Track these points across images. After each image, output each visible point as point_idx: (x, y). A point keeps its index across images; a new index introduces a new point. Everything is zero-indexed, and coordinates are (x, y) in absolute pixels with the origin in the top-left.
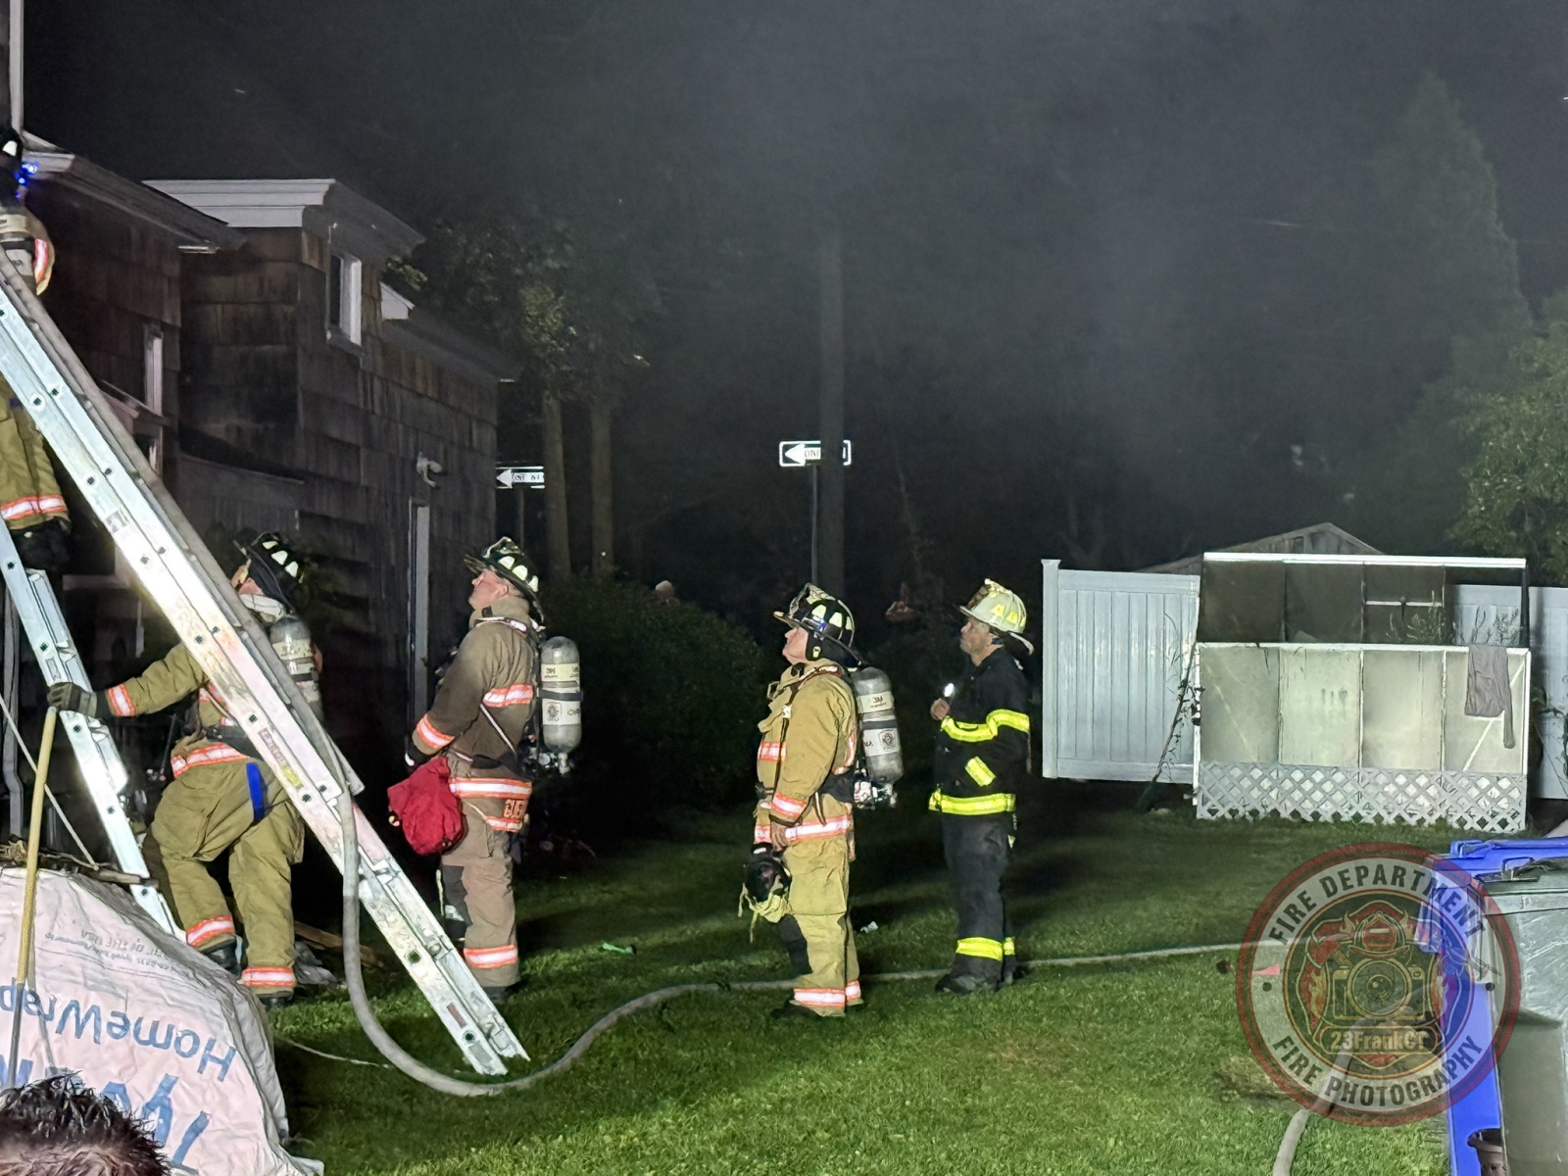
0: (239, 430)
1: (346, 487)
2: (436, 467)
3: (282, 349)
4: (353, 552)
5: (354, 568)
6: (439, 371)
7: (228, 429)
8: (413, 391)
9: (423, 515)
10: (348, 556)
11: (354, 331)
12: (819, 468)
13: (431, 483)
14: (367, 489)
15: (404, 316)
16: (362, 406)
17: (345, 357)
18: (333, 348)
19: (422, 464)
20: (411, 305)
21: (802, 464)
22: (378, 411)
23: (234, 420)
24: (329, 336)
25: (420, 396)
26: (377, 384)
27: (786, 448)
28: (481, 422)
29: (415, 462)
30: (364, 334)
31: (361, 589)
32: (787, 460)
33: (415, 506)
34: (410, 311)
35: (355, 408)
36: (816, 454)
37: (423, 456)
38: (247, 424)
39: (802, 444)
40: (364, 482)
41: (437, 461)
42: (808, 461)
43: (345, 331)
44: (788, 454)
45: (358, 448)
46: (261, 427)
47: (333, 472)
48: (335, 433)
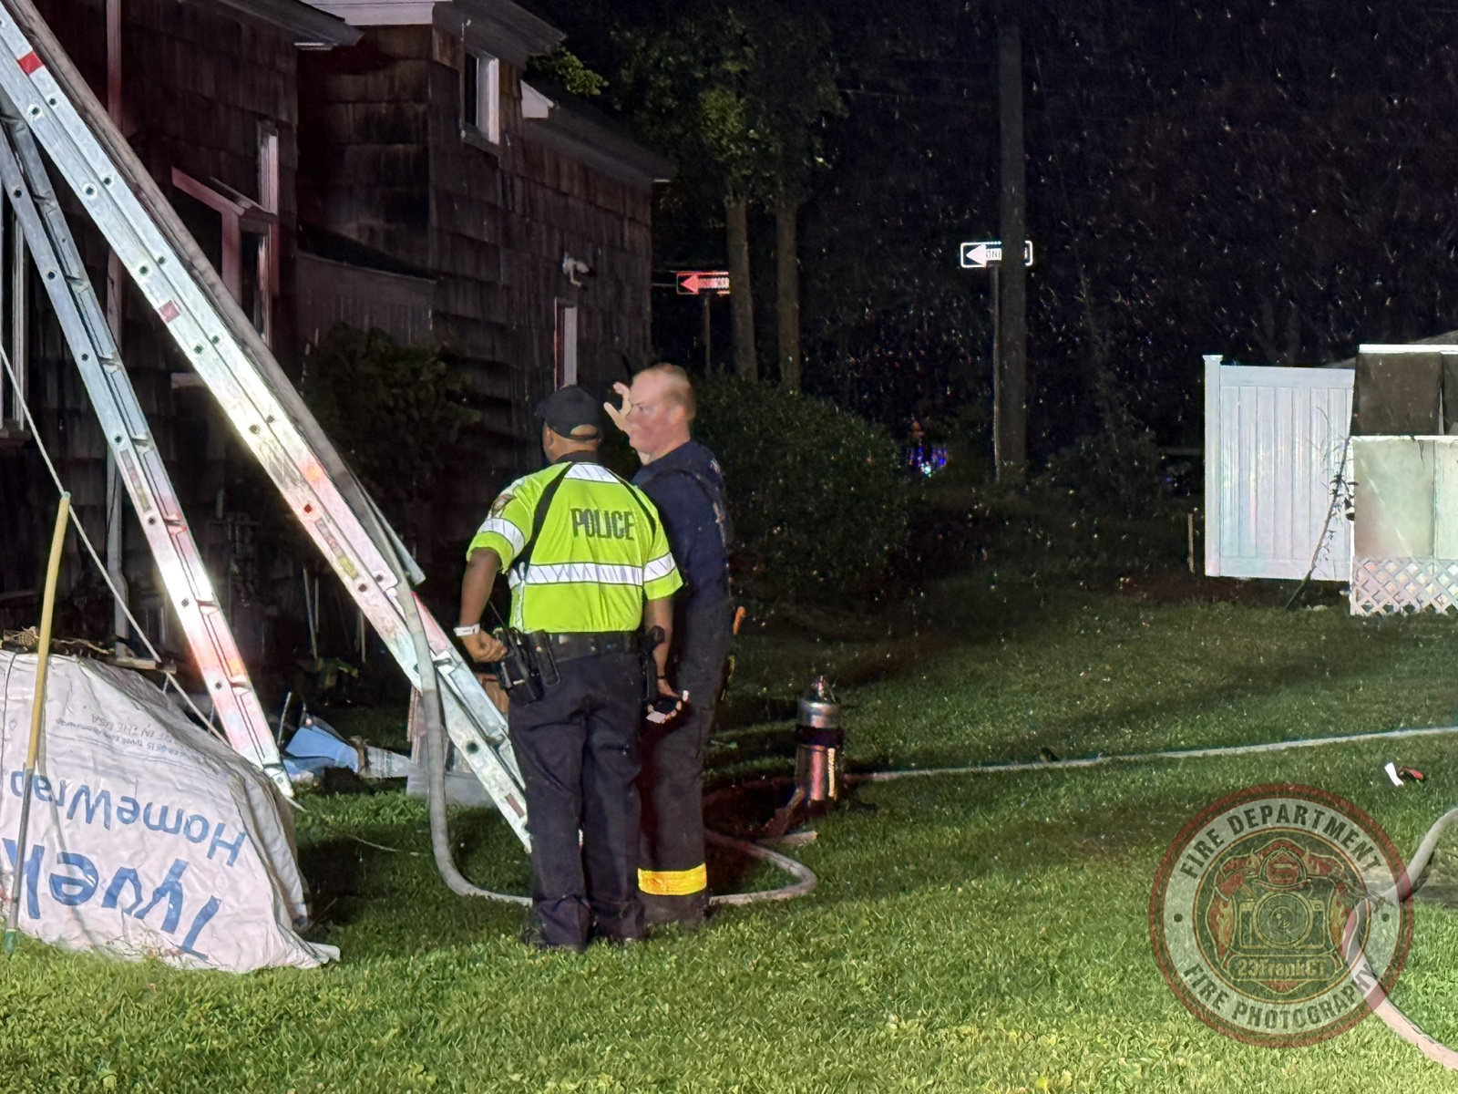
0: (372, 229)
1: (486, 287)
2: (582, 268)
3: (412, 148)
4: (493, 351)
5: (492, 368)
6: (585, 170)
7: (360, 229)
8: (557, 191)
9: (571, 315)
10: (488, 357)
11: (492, 130)
12: (1000, 269)
13: (579, 284)
14: (508, 288)
15: (544, 114)
16: (500, 203)
17: (482, 155)
18: (468, 146)
19: (568, 264)
20: (551, 104)
21: (983, 265)
22: (518, 209)
23: (367, 221)
24: (463, 134)
25: (566, 195)
26: (518, 184)
27: (968, 249)
28: (632, 219)
29: (562, 262)
30: (503, 133)
31: (503, 390)
32: (968, 261)
33: (561, 308)
34: (551, 110)
35: (493, 208)
36: (997, 255)
37: (571, 256)
38: (379, 224)
39: (983, 245)
40: (503, 280)
41: (586, 262)
42: (989, 262)
43: (483, 130)
44: (969, 255)
45: (496, 247)
46: (393, 227)
47: (469, 271)
48: (470, 232)
